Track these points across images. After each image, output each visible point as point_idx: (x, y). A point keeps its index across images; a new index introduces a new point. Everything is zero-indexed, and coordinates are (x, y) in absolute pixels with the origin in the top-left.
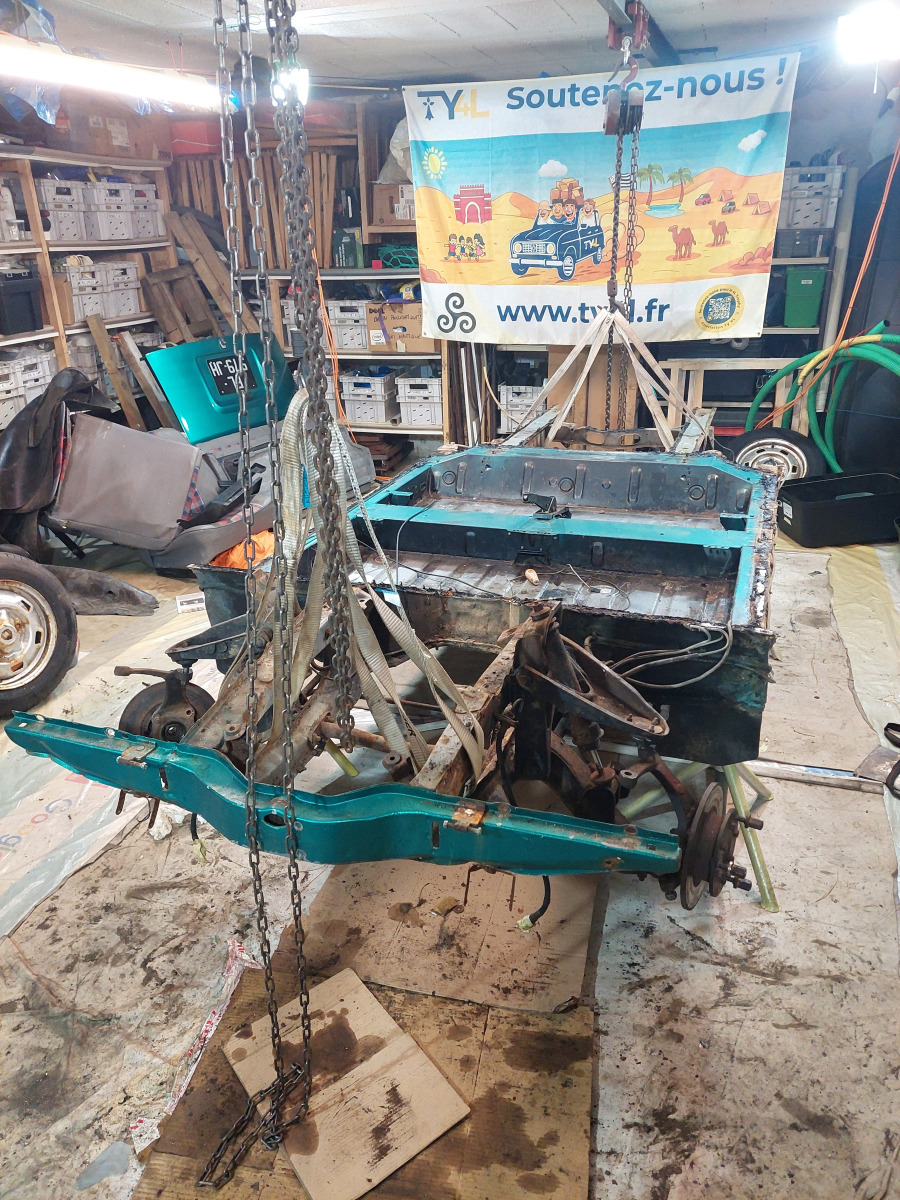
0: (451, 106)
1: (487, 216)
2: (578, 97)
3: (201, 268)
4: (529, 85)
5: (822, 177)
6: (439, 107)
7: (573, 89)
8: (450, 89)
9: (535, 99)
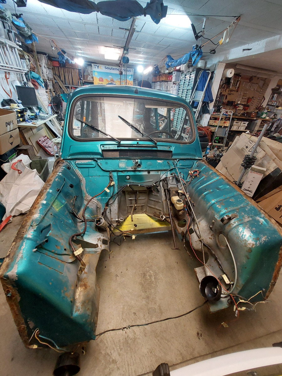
0: (98, 67)
1: (103, 81)
2: (113, 69)
3: (59, 83)
4: (107, 66)
5: (135, 82)
6: (97, 67)
7: (112, 68)
8: (98, 65)
9: (108, 68)
